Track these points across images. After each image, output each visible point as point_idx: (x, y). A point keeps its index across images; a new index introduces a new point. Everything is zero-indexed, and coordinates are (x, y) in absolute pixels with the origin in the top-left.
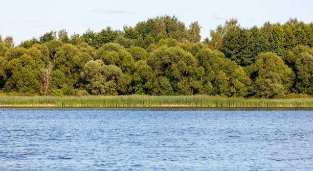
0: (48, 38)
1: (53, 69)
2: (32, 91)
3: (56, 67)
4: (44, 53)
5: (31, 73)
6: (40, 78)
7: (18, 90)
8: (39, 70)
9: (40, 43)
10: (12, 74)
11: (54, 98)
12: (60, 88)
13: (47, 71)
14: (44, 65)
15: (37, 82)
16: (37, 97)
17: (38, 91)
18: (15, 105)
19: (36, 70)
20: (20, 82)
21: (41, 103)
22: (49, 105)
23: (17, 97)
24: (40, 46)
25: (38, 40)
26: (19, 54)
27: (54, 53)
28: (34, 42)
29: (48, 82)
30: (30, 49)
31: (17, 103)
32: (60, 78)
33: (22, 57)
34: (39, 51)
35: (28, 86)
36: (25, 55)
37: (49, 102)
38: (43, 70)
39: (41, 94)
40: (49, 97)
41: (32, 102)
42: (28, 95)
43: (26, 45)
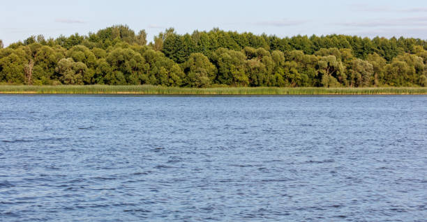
0: (30, 41)
1: (35, 65)
2: (19, 81)
3: (37, 63)
4: (27, 52)
5: (18, 68)
6: (24, 71)
7: (7, 81)
8: (24, 66)
9: (24, 45)
10: (2, 68)
11: (35, 87)
12: (39, 79)
13: (30, 67)
14: (27, 61)
15: (22, 74)
16: (22, 86)
17: (22, 81)
18: (5, 92)
19: (21, 66)
20: (9, 75)
21: (26, 90)
22: (32, 92)
23: (6, 86)
24: (25, 47)
25: (23, 43)
26: (8, 54)
27: (35, 53)
28: (20, 44)
29: (31, 75)
30: (17, 50)
31: (7, 90)
32: (40, 71)
33: (10, 56)
34: (24, 51)
35: (15, 77)
36: (13, 54)
37: (31, 90)
38: (27, 65)
39: (25, 84)
40: (31, 86)
41: (18, 90)
42: (15, 85)
43: (13, 46)
